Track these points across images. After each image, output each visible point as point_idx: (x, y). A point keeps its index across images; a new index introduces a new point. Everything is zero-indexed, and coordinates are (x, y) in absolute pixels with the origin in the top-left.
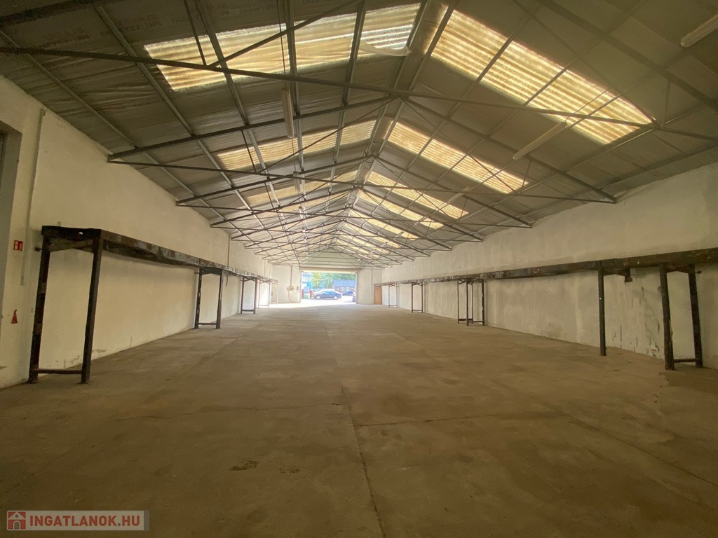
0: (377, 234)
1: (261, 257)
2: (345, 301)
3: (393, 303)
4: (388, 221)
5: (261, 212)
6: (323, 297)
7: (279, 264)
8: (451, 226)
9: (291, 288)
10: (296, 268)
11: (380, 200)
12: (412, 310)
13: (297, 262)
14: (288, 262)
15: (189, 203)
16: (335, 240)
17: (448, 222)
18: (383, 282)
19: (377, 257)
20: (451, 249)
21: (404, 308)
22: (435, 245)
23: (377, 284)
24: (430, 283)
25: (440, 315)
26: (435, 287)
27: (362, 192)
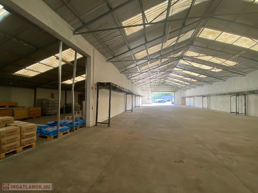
0: (186, 77)
1: (139, 88)
2: (168, 104)
3: (192, 105)
4: (192, 71)
5: (143, 73)
6: (159, 102)
7: (144, 90)
8: (227, 70)
9: (148, 99)
10: (150, 92)
11: (190, 62)
12: (203, 108)
13: (150, 90)
14: (147, 90)
15: (123, 72)
16: (165, 80)
17: (225, 68)
18: (186, 96)
19: (184, 86)
20: (225, 81)
21: (198, 107)
22: (216, 79)
23: (183, 97)
24: (213, 96)
25: (218, 110)
26: (215, 98)
27: (182, 60)
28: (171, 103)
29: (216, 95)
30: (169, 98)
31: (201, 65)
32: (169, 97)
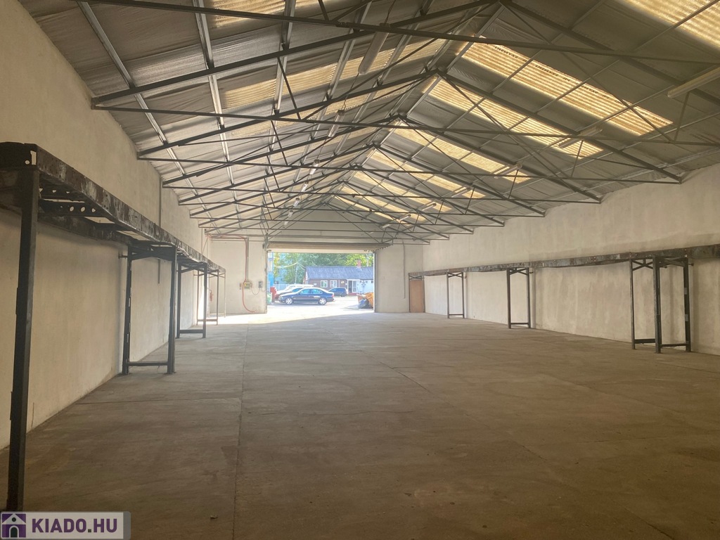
1: (196, 222)
2: (342, 307)
3: (456, 309)
6: (300, 300)
7: (224, 236)
8: (620, 152)
9: (247, 285)
10: (256, 245)
12: (510, 324)
18: (427, 270)
19: (421, 218)
20: (600, 201)
21: (484, 319)
22: (567, 192)
23: (416, 274)
24: (550, 269)
25: (573, 331)
26: (560, 277)
27: (442, 82)
28: (354, 301)
29: (568, 264)
30: (340, 277)
31: (521, 117)
32: (339, 272)
